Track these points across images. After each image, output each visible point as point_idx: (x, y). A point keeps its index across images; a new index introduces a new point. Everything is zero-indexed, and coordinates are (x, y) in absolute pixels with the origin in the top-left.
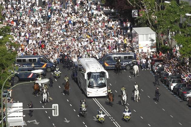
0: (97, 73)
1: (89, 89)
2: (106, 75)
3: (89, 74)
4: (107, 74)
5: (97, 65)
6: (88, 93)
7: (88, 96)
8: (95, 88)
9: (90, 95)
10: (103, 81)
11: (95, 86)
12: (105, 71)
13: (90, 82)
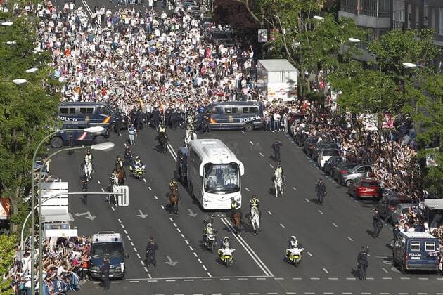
0: (222, 164)
1: (206, 196)
2: (239, 169)
3: (209, 167)
4: (242, 167)
5: (223, 151)
6: (204, 203)
7: (205, 208)
8: (219, 193)
9: (209, 206)
10: (234, 181)
11: (219, 189)
12: (238, 162)
13: (209, 181)
